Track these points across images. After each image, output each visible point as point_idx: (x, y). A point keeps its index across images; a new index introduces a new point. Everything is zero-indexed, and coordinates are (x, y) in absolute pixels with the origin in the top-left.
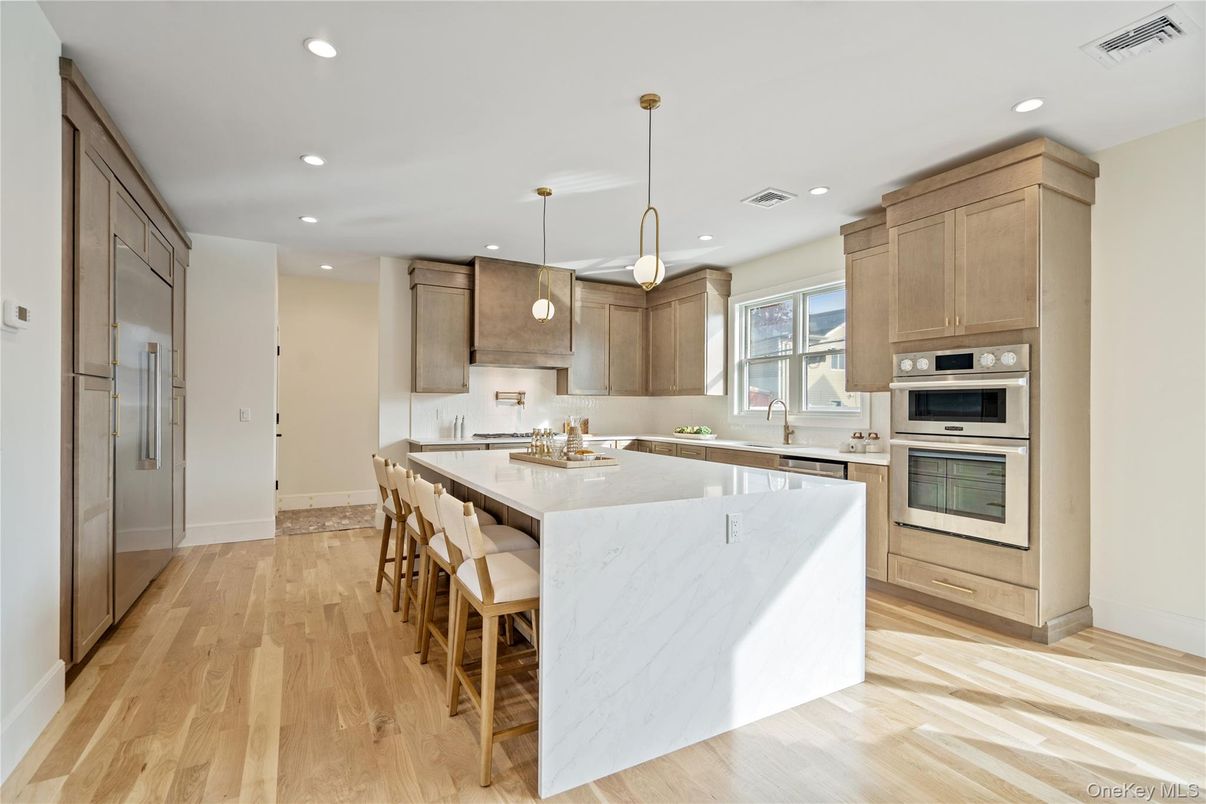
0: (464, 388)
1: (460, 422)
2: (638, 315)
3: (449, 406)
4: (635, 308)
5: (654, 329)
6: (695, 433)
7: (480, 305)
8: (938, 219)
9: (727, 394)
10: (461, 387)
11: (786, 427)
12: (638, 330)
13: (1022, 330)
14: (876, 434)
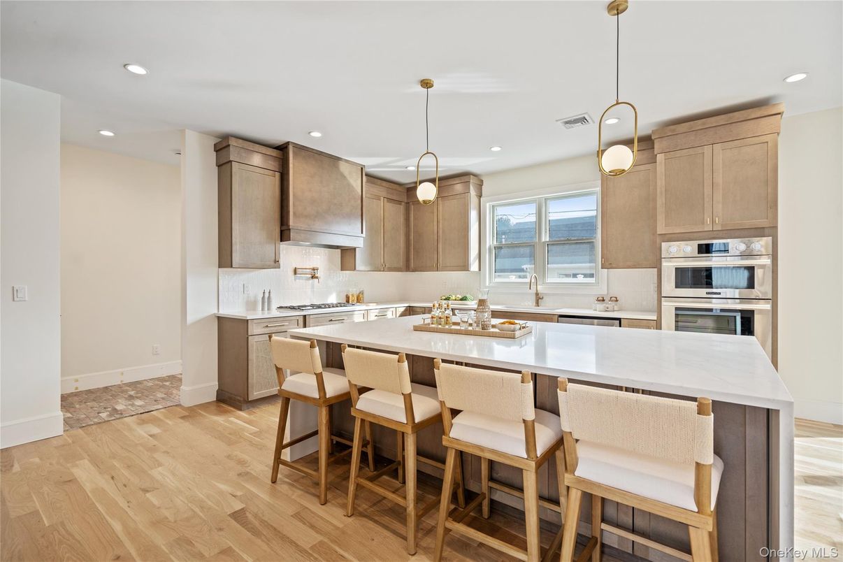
0: (276, 263)
1: (267, 295)
2: (402, 208)
3: (257, 281)
4: (399, 202)
5: (415, 219)
6: (461, 300)
7: (294, 188)
8: (699, 150)
9: (480, 270)
10: (273, 263)
11: (537, 294)
12: (402, 219)
13: (763, 228)
14: (616, 298)
